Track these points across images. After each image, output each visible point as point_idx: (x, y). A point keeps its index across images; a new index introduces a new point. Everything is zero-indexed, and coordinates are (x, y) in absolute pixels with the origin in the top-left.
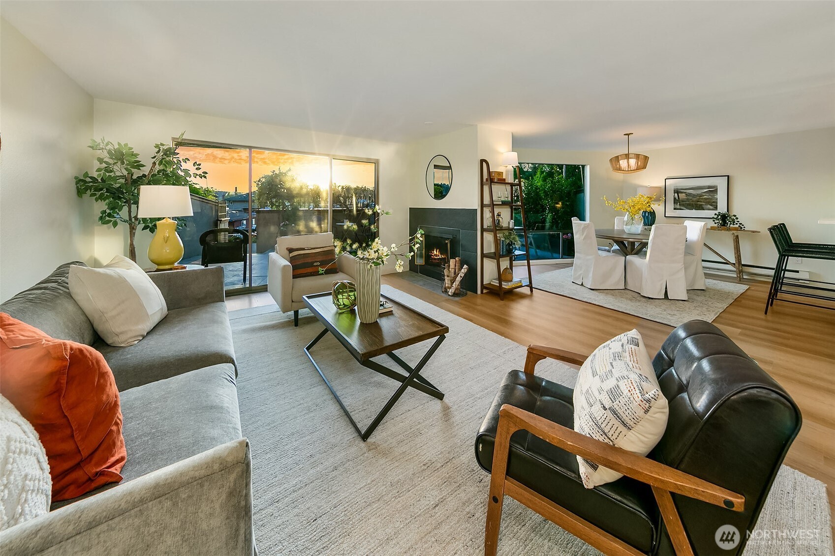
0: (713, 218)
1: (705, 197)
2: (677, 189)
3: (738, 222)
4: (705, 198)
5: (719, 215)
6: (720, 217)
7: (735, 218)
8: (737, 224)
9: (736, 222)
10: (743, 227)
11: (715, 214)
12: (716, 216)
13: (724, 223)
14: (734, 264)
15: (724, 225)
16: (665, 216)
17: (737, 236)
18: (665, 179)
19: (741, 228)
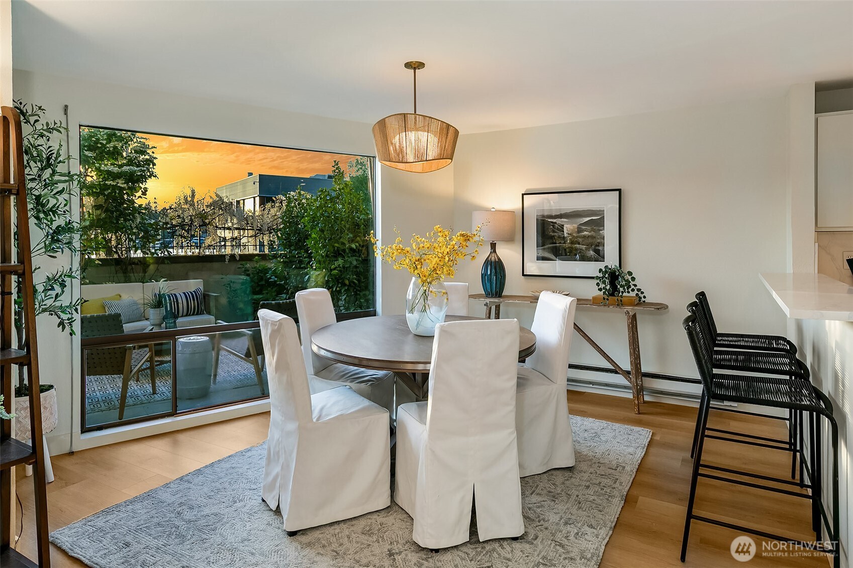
0: (597, 278)
1: (586, 233)
2: (543, 216)
3: (635, 285)
4: (584, 236)
5: (606, 272)
6: (607, 276)
7: (630, 278)
8: (633, 290)
9: (633, 287)
10: (642, 296)
11: (600, 270)
12: (601, 275)
13: (614, 291)
14: (628, 373)
15: (612, 295)
16: (523, 275)
17: (634, 316)
18: (523, 195)
19: (640, 298)
